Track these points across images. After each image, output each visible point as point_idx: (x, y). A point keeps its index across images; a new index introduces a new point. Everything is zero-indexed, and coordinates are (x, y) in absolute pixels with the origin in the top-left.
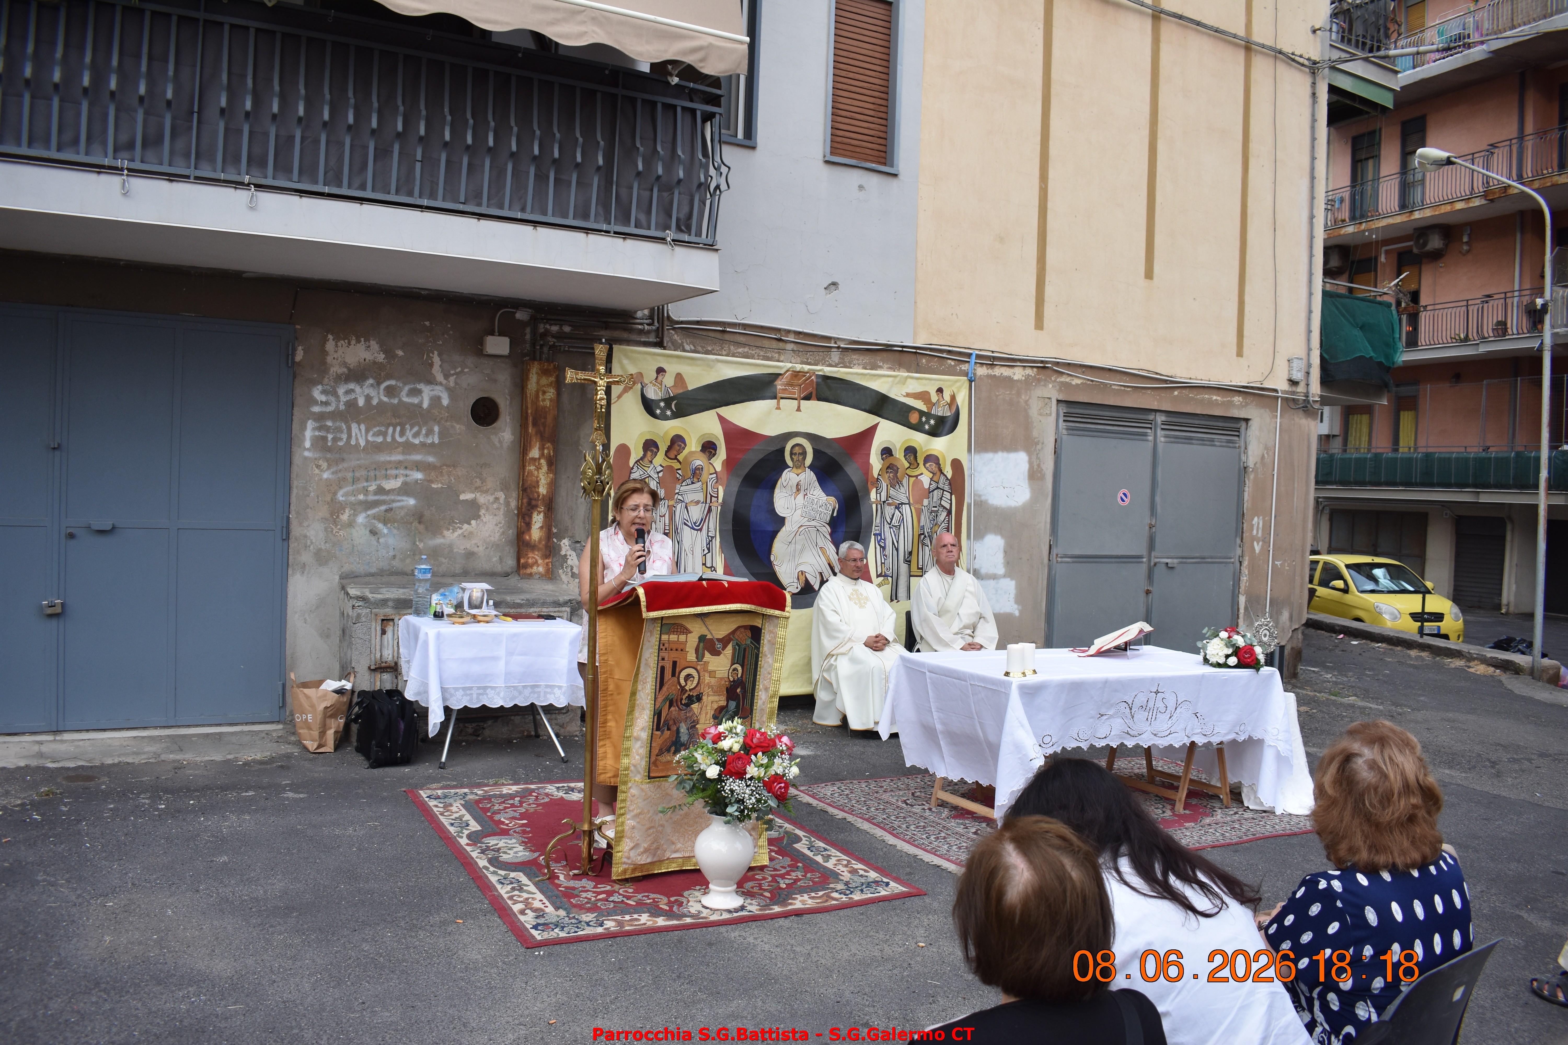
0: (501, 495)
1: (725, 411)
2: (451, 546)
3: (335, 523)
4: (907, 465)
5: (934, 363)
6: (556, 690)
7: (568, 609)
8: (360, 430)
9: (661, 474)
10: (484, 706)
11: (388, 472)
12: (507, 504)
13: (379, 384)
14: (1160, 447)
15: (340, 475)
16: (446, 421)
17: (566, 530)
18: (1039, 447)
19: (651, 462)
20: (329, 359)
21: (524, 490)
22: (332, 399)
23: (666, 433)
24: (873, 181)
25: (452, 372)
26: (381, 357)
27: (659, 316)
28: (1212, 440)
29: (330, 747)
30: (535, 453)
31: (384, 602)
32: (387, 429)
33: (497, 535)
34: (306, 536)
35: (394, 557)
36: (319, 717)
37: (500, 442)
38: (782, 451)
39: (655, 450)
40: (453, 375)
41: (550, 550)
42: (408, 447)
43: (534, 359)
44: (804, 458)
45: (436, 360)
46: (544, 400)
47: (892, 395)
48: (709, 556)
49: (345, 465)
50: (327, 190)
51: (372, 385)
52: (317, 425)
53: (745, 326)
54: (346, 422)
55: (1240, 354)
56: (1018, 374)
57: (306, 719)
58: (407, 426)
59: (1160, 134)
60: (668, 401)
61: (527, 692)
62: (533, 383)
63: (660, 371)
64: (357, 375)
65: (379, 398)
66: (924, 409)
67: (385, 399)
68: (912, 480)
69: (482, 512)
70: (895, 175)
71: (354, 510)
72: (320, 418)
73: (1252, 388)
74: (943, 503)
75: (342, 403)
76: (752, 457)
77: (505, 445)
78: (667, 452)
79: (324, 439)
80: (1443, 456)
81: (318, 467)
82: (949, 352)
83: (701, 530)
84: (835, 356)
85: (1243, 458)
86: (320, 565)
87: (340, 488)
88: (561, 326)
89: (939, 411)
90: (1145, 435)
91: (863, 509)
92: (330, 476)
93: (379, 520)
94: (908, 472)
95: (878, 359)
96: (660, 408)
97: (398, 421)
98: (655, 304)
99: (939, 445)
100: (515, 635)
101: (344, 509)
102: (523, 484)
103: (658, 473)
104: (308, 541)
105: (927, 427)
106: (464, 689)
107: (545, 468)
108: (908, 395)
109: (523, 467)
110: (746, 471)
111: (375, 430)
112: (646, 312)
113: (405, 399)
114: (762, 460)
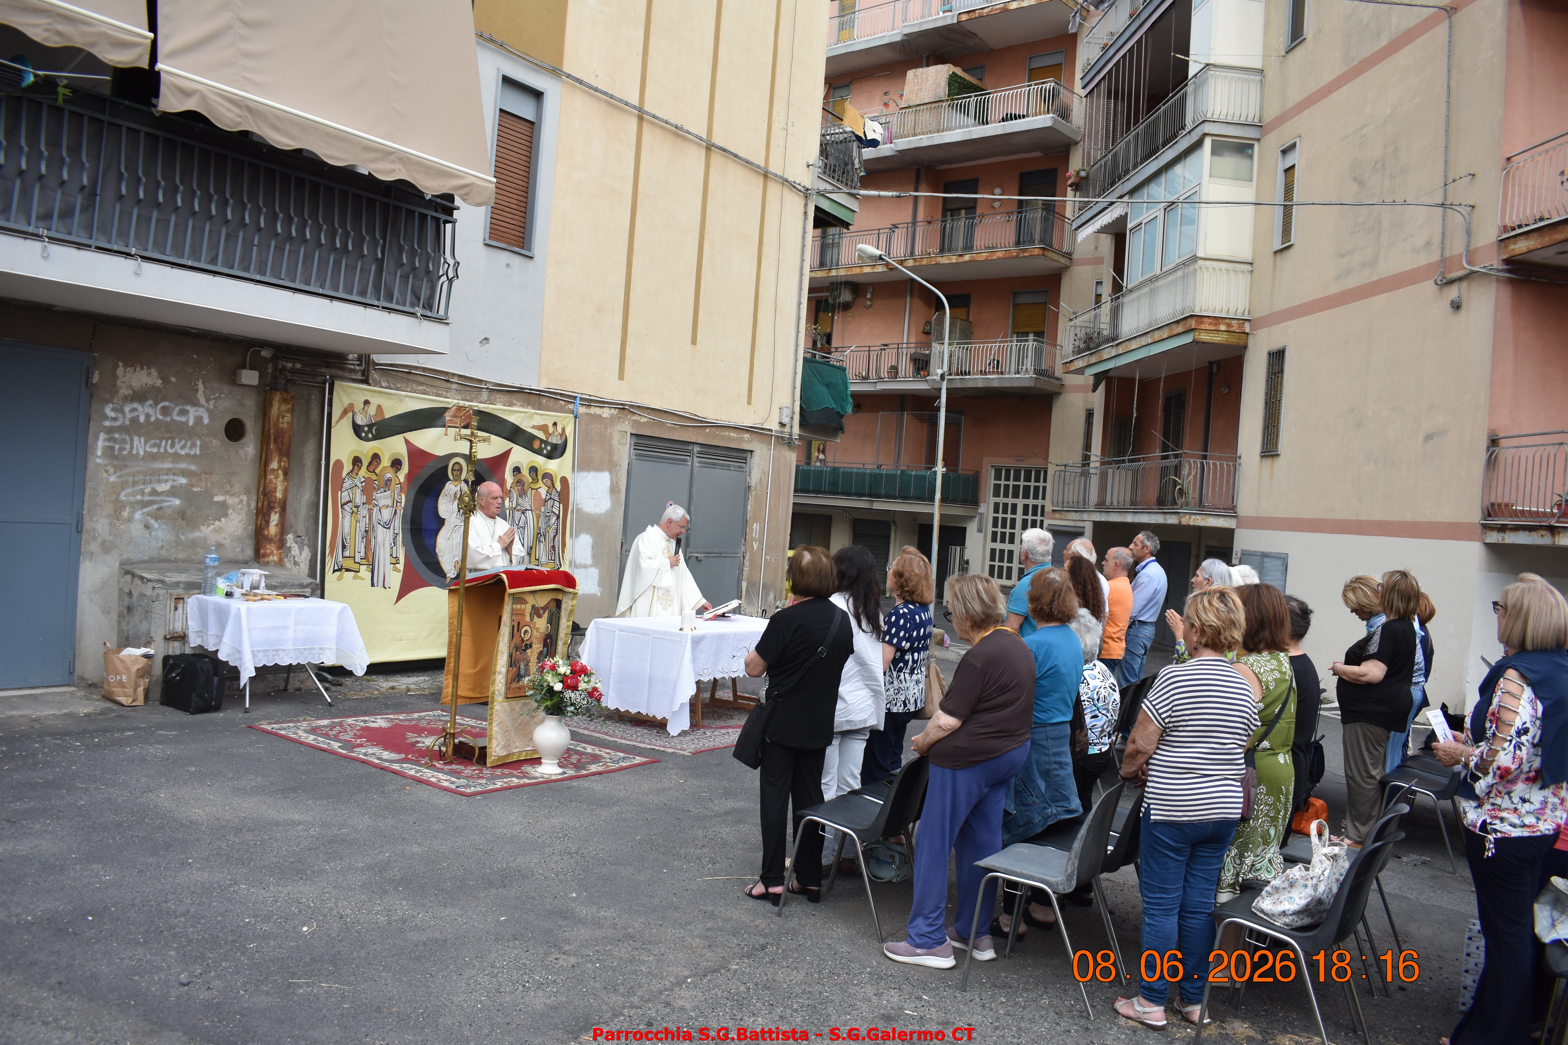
0: (244, 498)
1: (410, 436)
2: (205, 539)
3: (118, 519)
4: (531, 480)
5: (551, 403)
6: (327, 652)
7: (309, 590)
8: (140, 442)
10: (276, 664)
11: (161, 477)
12: (249, 505)
13: (156, 404)
14: (696, 469)
15: (123, 479)
16: (206, 437)
17: (291, 527)
18: (617, 468)
20: (119, 383)
21: (265, 494)
22: (120, 415)
23: (368, 452)
24: (516, 260)
25: (212, 397)
26: (159, 383)
27: (365, 360)
28: (729, 466)
29: (140, 701)
30: (274, 465)
31: (177, 584)
32: (161, 442)
33: (240, 530)
34: (94, 529)
35: (162, 547)
36: (133, 677)
37: (245, 455)
40: (213, 399)
41: (282, 544)
42: (177, 457)
43: (277, 390)
45: (201, 386)
46: (283, 423)
47: (523, 427)
48: (394, 548)
49: (127, 471)
50: (190, 263)
51: (151, 405)
52: (107, 437)
53: (424, 369)
54: (130, 435)
55: (749, 403)
56: (606, 413)
57: (121, 679)
58: (177, 440)
59: (706, 237)
60: (370, 426)
61: (306, 653)
62: (275, 408)
63: (367, 402)
64: (139, 396)
65: (156, 416)
67: (161, 417)
68: (534, 491)
69: (230, 511)
70: (532, 258)
71: (133, 509)
72: (110, 430)
73: (756, 428)
74: (554, 510)
75: (127, 419)
76: (426, 472)
77: (249, 458)
79: (112, 448)
80: (846, 470)
81: (107, 471)
82: (561, 395)
83: (389, 528)
84: (485, 395)
85: (748, 480)
86: (105, 553)
87: (123, 489)
88: (294, 363)
89: (554, 440)
90: (686, 461)
92: (116, 480)
93: (152, 517)
94: (532, 485)
95: (514, 398)
97: (169, 435)
98: (364, 351)
99: (552, 466)
100: (300, 609)
101: (125, 507)
102: (264, 490)
104: (97, 534)
105: (545, 452)
106: (264, 651)
107: (281, 477)
108: (534, 427)
109: (265, 475)
110: (421, 482)
111: (152, 442)
112: (356, 356)
113: (176, 418)
114: (432, 475)
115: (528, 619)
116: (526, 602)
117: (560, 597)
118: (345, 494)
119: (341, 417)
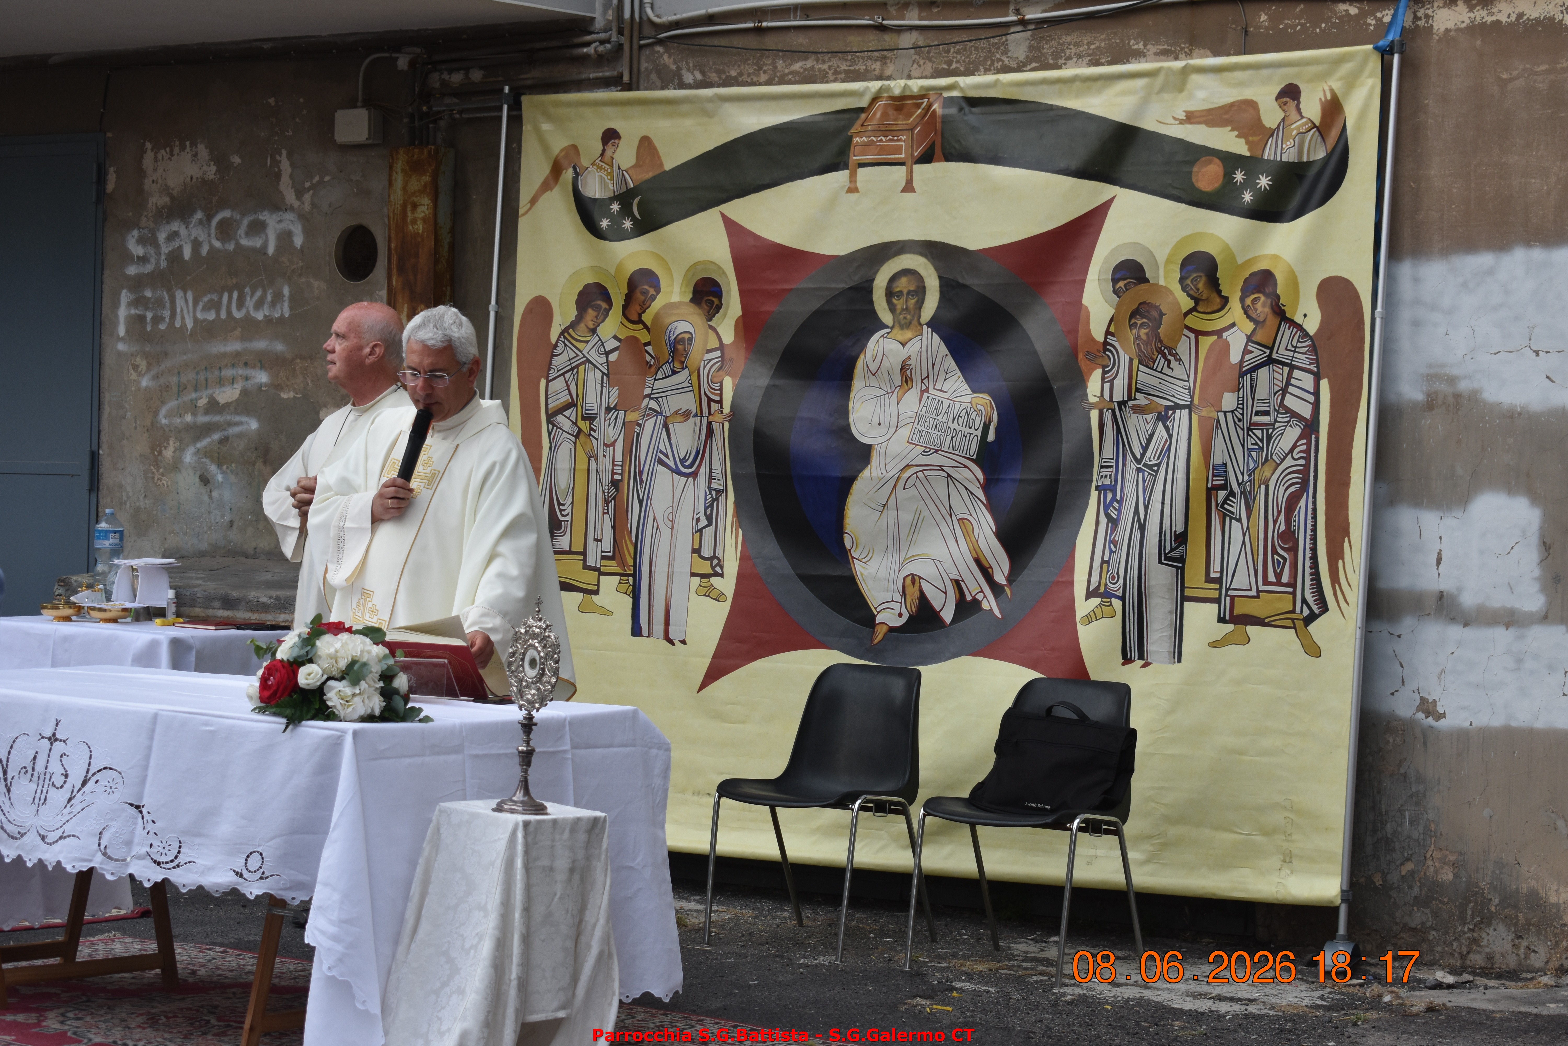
1: (740, 208)
3: (157, 463)
4: (1186, 303)
8: (186, 301)
9: (613, 357)
11: (223, 373)
13: (209, 217)
15: (162, 381)
16: (300, 275)
19: (593, 331)
20: (147, 184)
22: (151, 251)
25: (307, 185)
26: (212, 172)
32: (221, 298)
34: (120, 486)
35: (231, 523)
38: (865, 290)
39: (604, 305)
40: (308, 189)
42: (249, 327)
44: (920, 304)
45: (285, 165)
46: (414, 221)
47: (1149, 124)
48: (708, 533)
49: (167, 364)
51: (200, 222)
52: (133, 297)
53: (808, 10)
54: (170, 290)
58: (247, 290)
60: (625, 198)
63: (610, 136)
64: (181, 206)
65: (210, 242)
66: (1240, 148)
71: (181, 441)
74: (1290, 402)
75: (163, 257)
76: (799, 311)
78: (625, 307)
79: (141, 319)
81: (136, 367)
83: (694, 475)
84: (1018, 44)
87: (163, 403)
91: (1068, 423)
92: (150, 384)
93: (212, 459)
94: (1190, 321)
95: (1131, 34)
96: (608, 215)
97: (234, 281)
99: (1282, 244)
101: (167, 440)
103: (607, 353)
104: (124, 494)
105: (1247, 197)
108: (1191, 118)
110: (786, 339)
111: (206, 299)
113: (244, 242)
114: (818, 314)
118: (558, 385)
119: (546, 187)
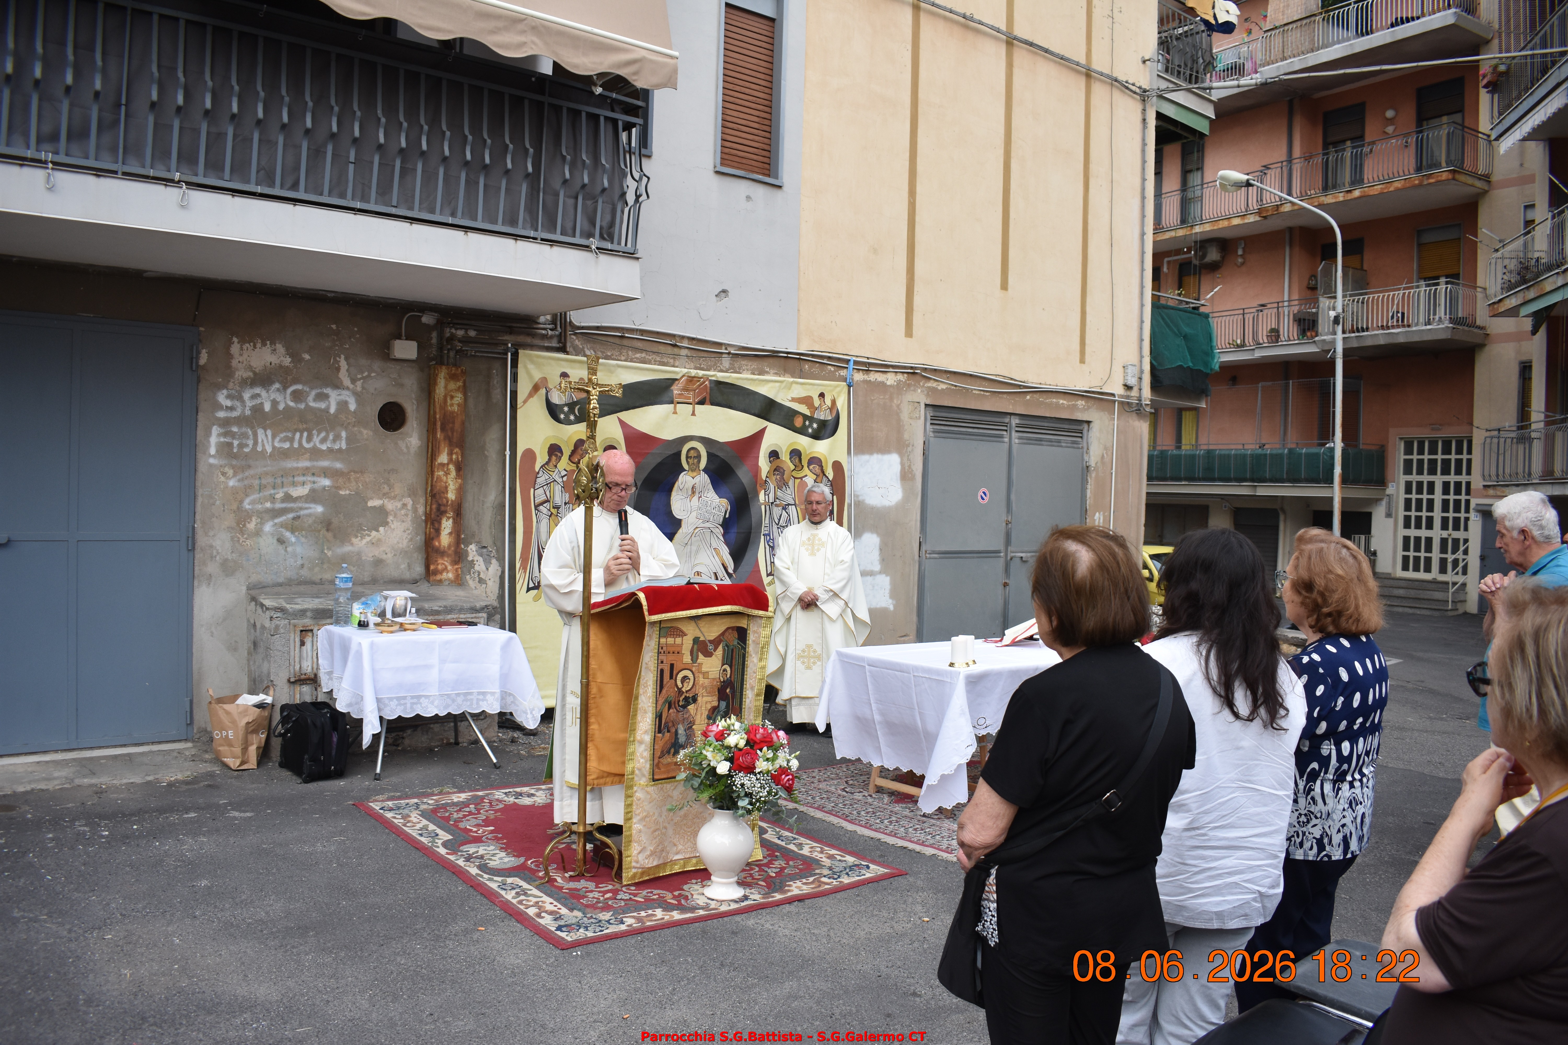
0: (409, 501)
1: (626, 416)
2: (359, 554)
3: (242, 532)
4: (793, 467)
5: (816, 369)
6: (489, 697)
7: (485, 615)
8: (266, 435)
9: (565, 479)
10: (418, 715)
11: (296, 479)
12: (415, 510)
13: (285, 388)
14: (1015, 448)
15: (246, 482)
16: (354, 426)
17: (473, 535)
18: (909, 449)
19: (556, 466)
20: (234, 363)
21: (433, 496)
22: (238, 404)
23: (570, 438)
24: (760, 191)
25: (359, 376)
26: (287, 361)
27: (561, 321)
28: (1059, 441)
29: (252, 763)
30: (443, 458)
31: (303, 613)
32: (294, 435)
33: (405, 542)
34: (211, 546)
35: (302, 566)
36: (241, 733)
37: (407, 447)
38: (678, 454)
39: (559, 454)
40: (360, 379)
41: (459, 557)
42: (315, 453)
43: (441, 363)
44: (699, 462)
45: (343, 364)
46: (452, 405)
47: (779, 400)
49: (251, 472)
50: (259, 190)
51: (278, 390)
52: (222, 431)
53: (643, 332)
54: (252, 428)
55: (1082, 361)
56: (890, 379)
57: (227, 736)
58: (315, 432)
59: (1013, 154)
60: (572, 405)
61: (460, 700)
62: (441, 387)
64: (263, 379)
65: (286, 403)
66: (808, 413)
67: (292, 404)
68: (797, 481)
69: (390, 518)
70: (780, 187)
71: (261, 519)
72: (226, 423)
73: (1093, 392)
75: (247, 408)
76: (652, 460)
77: (412, 451)
78: (570, 456)
79: (230, 445)
80: (1223, 452)
81: (224, 474)
82: (829, 358)
84: (726, 362)
85: (1086, 458)
86: (227, 576)
87: (247, 496)
88: (466, 330)
89: (822, 415)
90: (1002, 436)
92: (236, 484)
93: (287, 529)
94: (794, 474)
95: (765, 365)
96: (563, 412)
97: (305, 426)
98: (558, 310)
99: (821, 448)
100: (447, 642)
101: (251, 518)
102: (432, 490)
103: (562, 477)
104: (215, 552)
105: (810, 430)
106: (398, 699)
107: (453, 473)
109: (432, 472)
111: (282, 435)
112: (549, 317)
113: (312, 404)
114: (660, 464)
115: (687, 659)
116: (683, 634)
117: (743, 623)
118: (540, 491)
119: (531, 395)
